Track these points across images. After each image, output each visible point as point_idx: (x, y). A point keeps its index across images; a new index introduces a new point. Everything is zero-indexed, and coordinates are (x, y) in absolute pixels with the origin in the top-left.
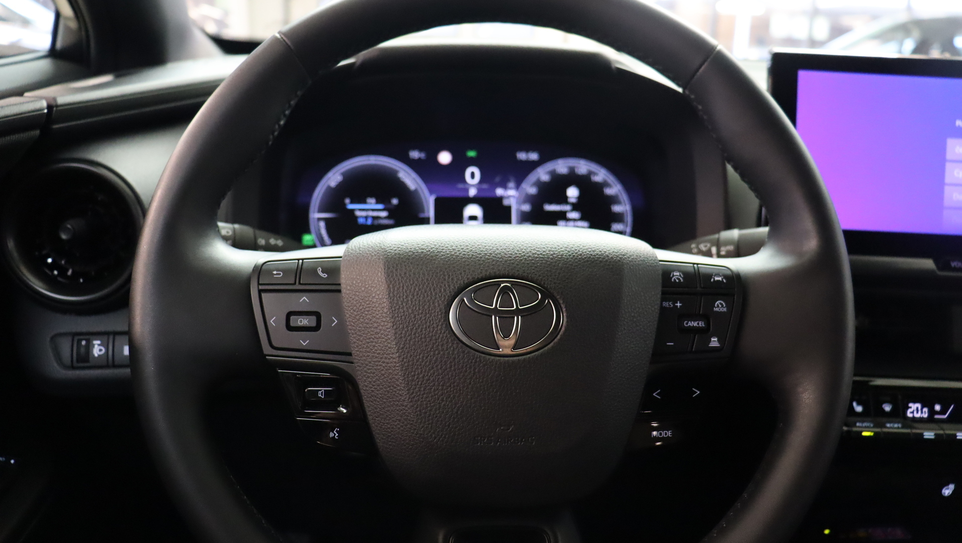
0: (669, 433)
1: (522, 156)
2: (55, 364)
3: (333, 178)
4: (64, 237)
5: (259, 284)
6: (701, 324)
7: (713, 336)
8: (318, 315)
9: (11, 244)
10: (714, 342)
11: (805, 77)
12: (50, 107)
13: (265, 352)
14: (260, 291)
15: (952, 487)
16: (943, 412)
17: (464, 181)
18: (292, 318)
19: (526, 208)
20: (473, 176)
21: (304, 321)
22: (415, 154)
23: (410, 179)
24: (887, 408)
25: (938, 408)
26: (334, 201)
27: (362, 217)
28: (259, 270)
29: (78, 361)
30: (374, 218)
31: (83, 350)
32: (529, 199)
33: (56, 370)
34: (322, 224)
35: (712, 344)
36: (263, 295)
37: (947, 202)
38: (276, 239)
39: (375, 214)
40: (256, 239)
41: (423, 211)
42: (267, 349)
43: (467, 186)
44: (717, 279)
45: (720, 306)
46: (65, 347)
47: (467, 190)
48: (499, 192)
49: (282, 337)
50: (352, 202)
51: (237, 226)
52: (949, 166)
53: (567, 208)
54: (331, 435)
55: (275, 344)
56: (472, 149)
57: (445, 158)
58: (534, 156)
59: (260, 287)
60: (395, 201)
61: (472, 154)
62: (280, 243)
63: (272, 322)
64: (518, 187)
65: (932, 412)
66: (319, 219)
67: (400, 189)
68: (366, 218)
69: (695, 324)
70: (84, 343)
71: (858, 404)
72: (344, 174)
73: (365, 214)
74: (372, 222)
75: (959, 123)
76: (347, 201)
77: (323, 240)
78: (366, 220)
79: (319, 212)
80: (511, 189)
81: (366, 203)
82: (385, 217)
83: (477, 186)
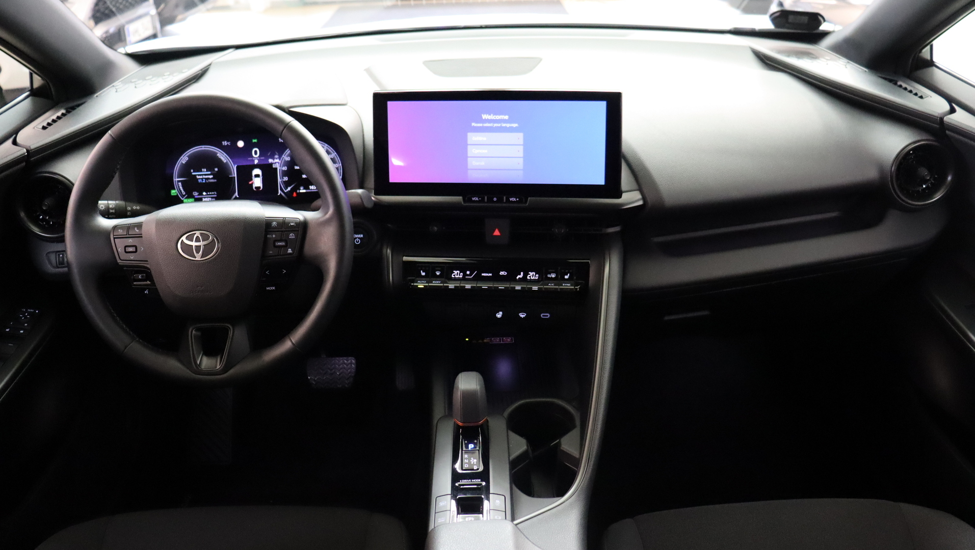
0: (274, 288)
1: (281, 140)
2: (49, 266)
3: (184, 159)
4: (44, 208)
5: (114, 235)
6: (283, 244)
7: (289, 248)
8: (136, 247)
9: (22, 214)
10: (290, 251)
11: (391, 105)
13: (118, 262)
14: (114, 238)
15: (501, 313)
16: (470, 275)
17: (252, 157)
18: (126, 248)
19: (285, 168)
20: (256, 153)
21: (131, 249)
22: (225, 143)
23: (223, 156)
24: (438, 273)
25: (468, 273)
26: (185, 171)
27: (200, 179)
28: (115, 228)
29: (59, 265)
30: (206, 179)
31: (61, 259)
32: (287, 164)
33: (51, 269)
34: (180, 184)
35: (289, 252)
36: (116, 240)
37: (469, 166)
39: (207, 177)
40: (126, 208)
41: (231, 174)
42: (119, 261)
43: (254, 159)
44: (291, 224)
45: (292, 236)
46: (53, 257)
47: (253, 161)
48: (270, 161)
49: (124, 256)
50: (194, 172)
51: (117, 202)
52: (469, 147)
54: (146, 292)
55: (122, 258)
56: (255, 139)
57: (241, 144)
59: (115, 237)
60: (216, 169)
61: (255, 141)
62: (137, 207)
63: (119, 250)
64: (280, 158)
65: (465, 275)
66: (178, 181)
67: (218, 163)
68: (202, 179)
69: (281, 244)
70: (61, 256)
71: (423, 272)
72: (188, 156)
73: (201, 177)
74: (205, 181)
75: (473, 124)
76: (192, 171)
77: (181, 192)
78: (202, 181)
79: (178, 178)
80: (277, 159)
81: (201, 171)
82: (212, 179)
83: (259, 158)
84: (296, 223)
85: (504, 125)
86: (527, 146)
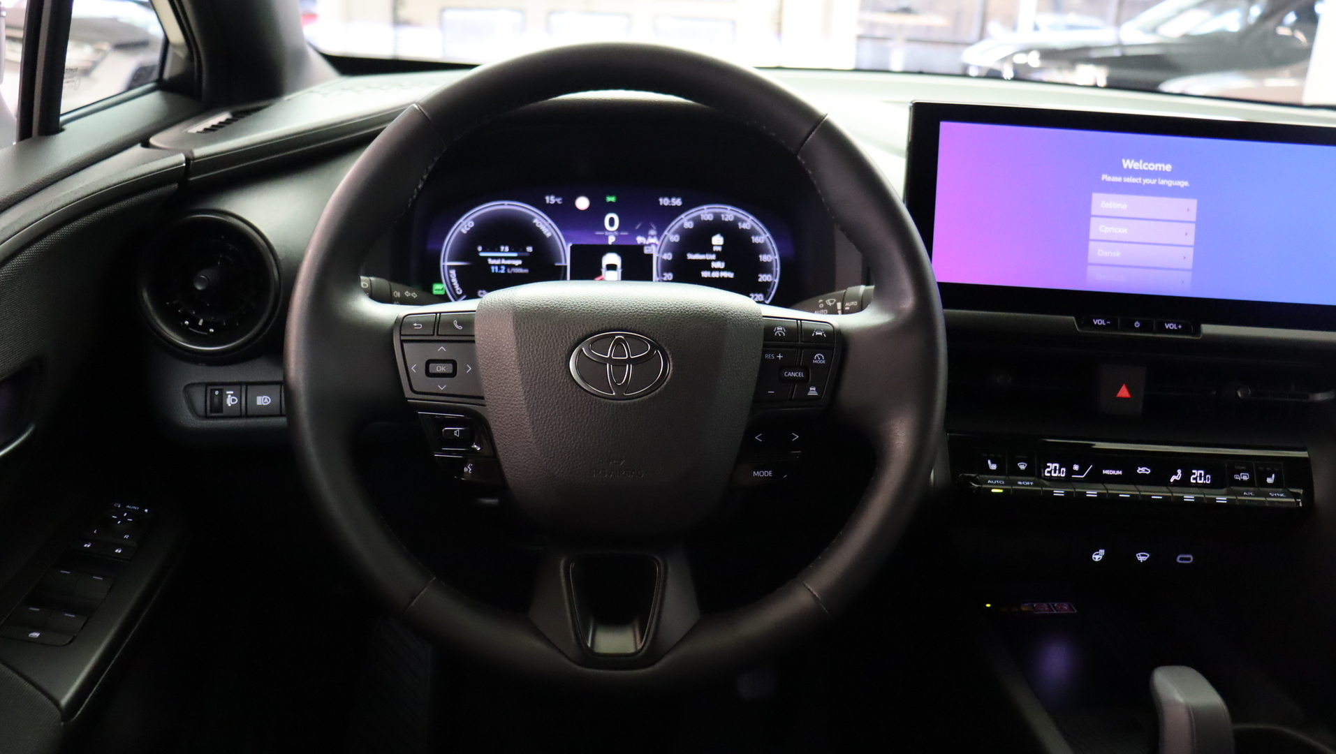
0: (770, 473)
1: (664, 201)
2: (190, 414)
3: (465, 224)
4: (199, 288)
5: (401, 335)
6: (801, 375)
7: (812, 385)
8: (454, 363)
9: (145, 295)
10: (813, 391)
11: (948, 130)
12: (188, 160)
13: (407, 396)
14: (402, 342)
15: (1102, 552)
16: (1080, 472)
17: (604, 229)
18: (431, 365)
19: (668, 256)
20: (612, 224)
21: (441, 368)
22: (551, 199)
23: (545, 225)
24: (1022, 467)
25: (1076, 467)
26: (466, 248)
27: (494, 265)
28: (400, 323)
29: (211, 412)
30: (507, 266)
31: (216, 400)
32: (673, 248)
33: (188, 419)
34: (453, 272)
35: (810, 393)
36: (405, 345)
37: (1091, 259)
38: (411, 292)
39: (509, 262)
40: (391, 293)
41: (560, 261)
42: (408, 393)
43: (606, 233)
44: (817, 333)
45: (819, 358)
46: (199, 398)
47: (606, 237)
48: (640, 240)
49: (422, 382)
50: (484, 250)
51: (372, 279)
52: (1093, 221)
53: (713, 257)
54: (466, 470)
55: (415, 388)
56: (611, 195)
57: (582, 203)
58: (677, 202)
59: (403, 338)
60: (530, 249)
61: (611, 199)
62: (414, 295)
63: (413, 369)
64: (659, 236)
65: (1070, 472)
66: (450, 267)
67: (534, 235)
68: (499, 266)
69: (795, 375)
70: (217, 393)
71: (992, 463)
72: (474, 220)
73: (498, 262)
74: (506, 270)
75: (1105, 177)
76: (480, 248)
77: (454, 289)
78: (499, 269)
79: (450, 260)
80: (652, 236)
81: (499, 251)
82: (519, 266)
83: (616, 233)
84: (826, 332)
85: (1162, 182)
86: (1202, 224)
